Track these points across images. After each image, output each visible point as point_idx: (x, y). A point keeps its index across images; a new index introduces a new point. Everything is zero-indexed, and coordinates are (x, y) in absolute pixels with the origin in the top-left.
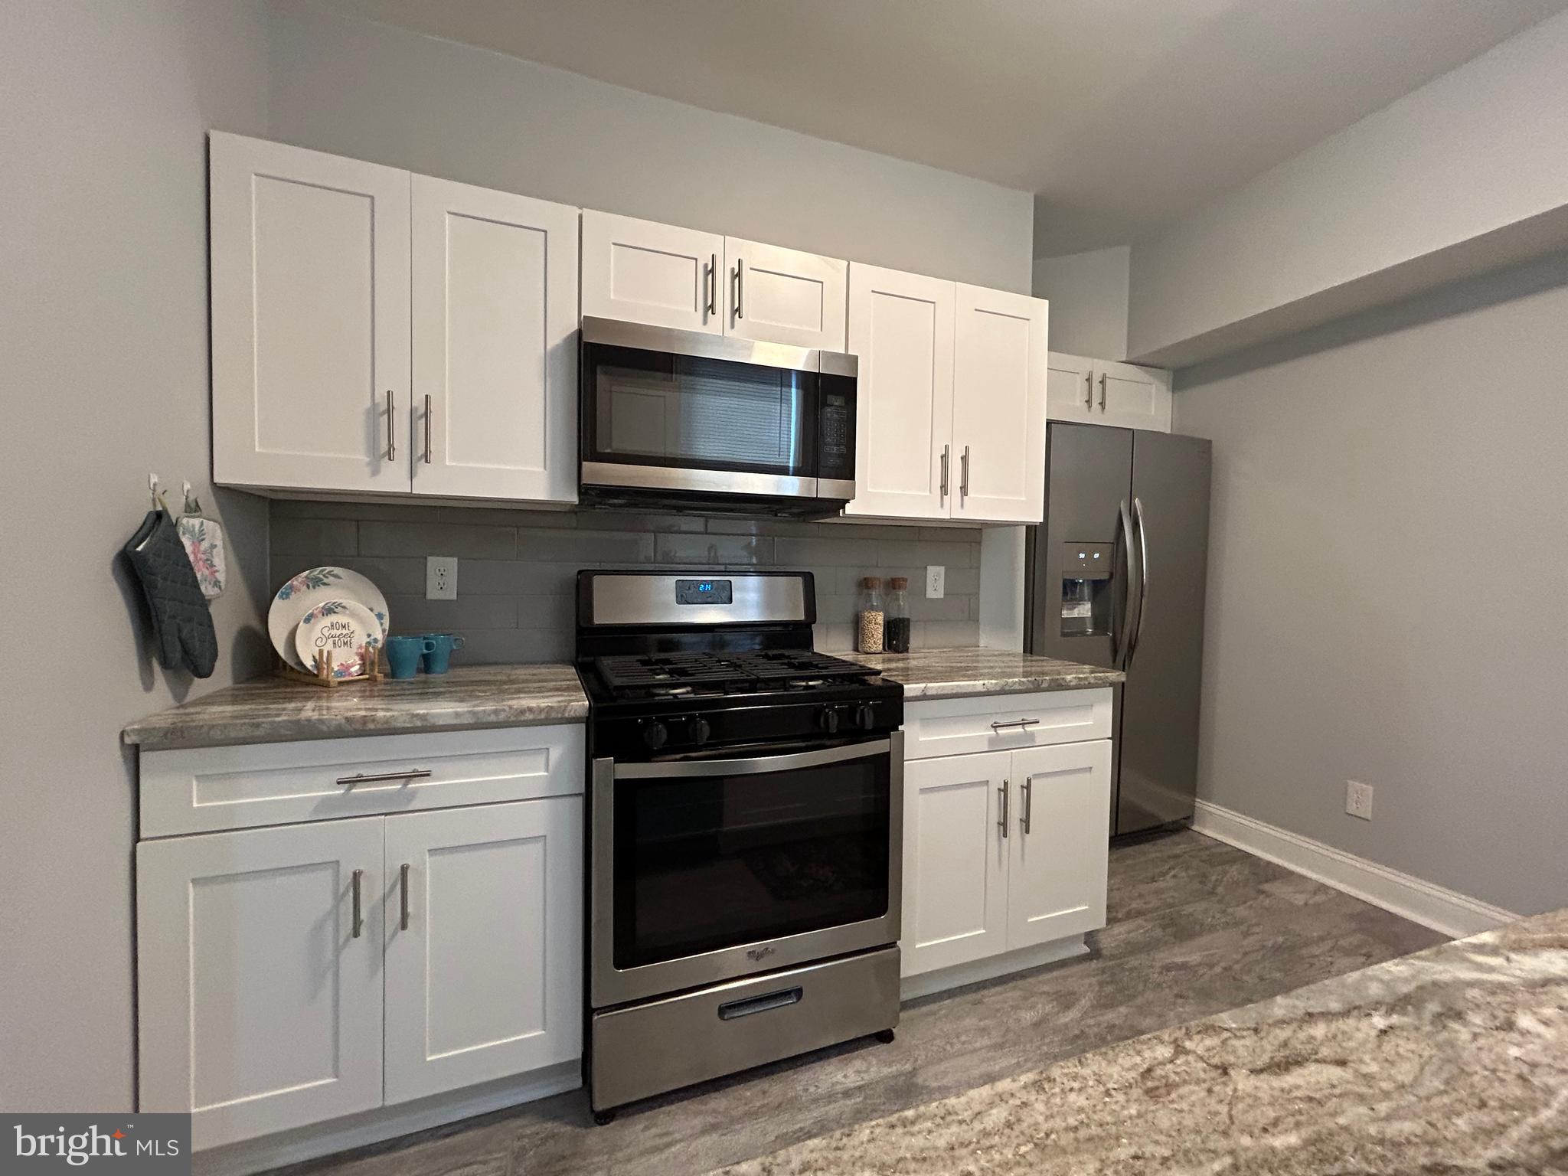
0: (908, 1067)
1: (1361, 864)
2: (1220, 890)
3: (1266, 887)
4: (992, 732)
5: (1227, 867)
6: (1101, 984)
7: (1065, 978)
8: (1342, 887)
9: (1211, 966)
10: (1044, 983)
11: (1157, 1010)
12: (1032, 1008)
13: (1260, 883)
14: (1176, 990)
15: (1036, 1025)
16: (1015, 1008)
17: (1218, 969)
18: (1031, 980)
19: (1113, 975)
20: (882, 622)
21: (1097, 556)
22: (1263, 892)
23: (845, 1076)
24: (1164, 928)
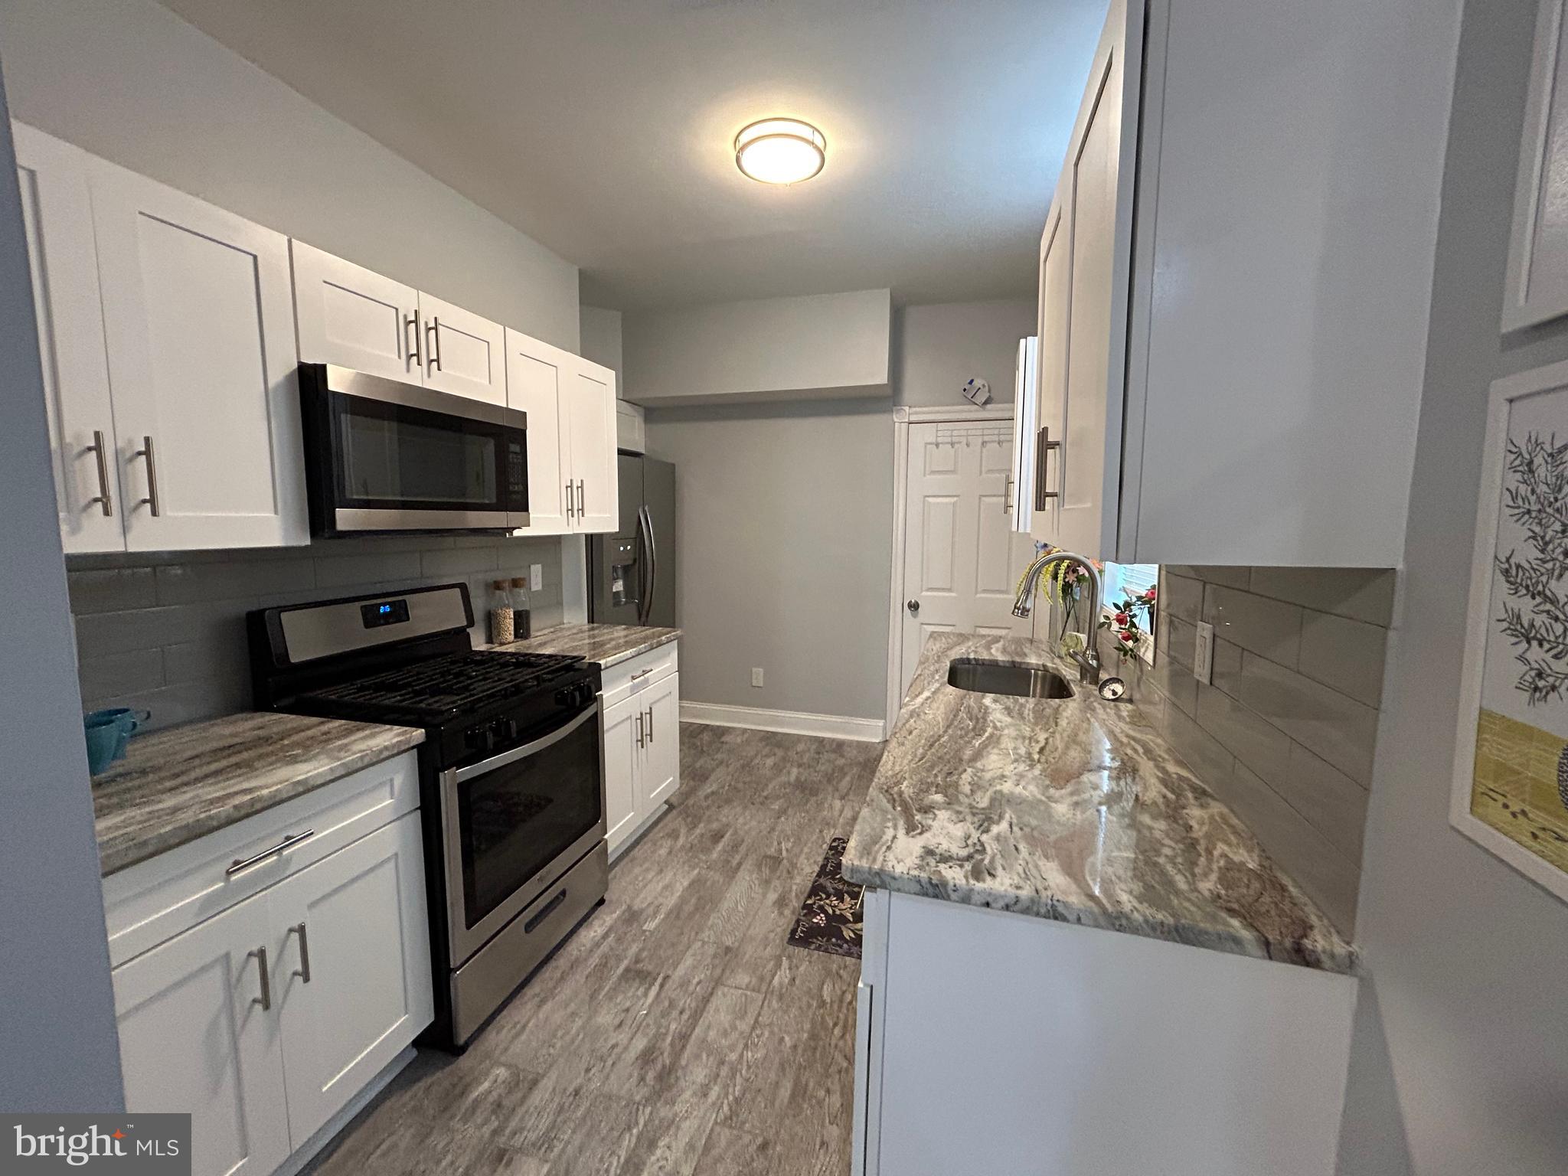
0: (624, 907)
1: (760, 711)
2: (705, 749)
3: (723, 739)
4: (631, 683)
5: (701, 736)
6: (684, 819)
7: (666, 825)
8: (753, 727)
9: (723, 787)
10: (659, 832)
11: (715, 817)
12: (661, 846)
13: (720, 738)
14: (716, 805)
15: (670, 853)
16: (653, 852)
17: (727, 788)
18: (651, 835)
19: (686, 813)
20: (512, 616)
21: (629, 547)
22: (723, 742)
23: (595, 932)
24: (693, 779)
